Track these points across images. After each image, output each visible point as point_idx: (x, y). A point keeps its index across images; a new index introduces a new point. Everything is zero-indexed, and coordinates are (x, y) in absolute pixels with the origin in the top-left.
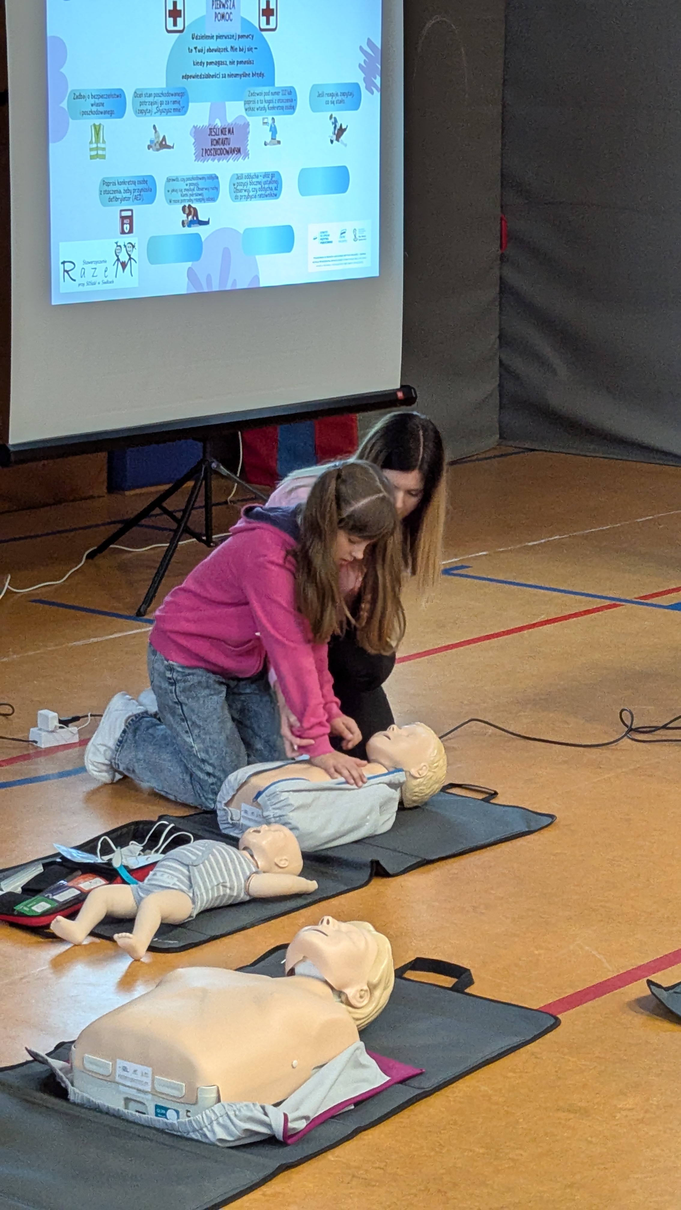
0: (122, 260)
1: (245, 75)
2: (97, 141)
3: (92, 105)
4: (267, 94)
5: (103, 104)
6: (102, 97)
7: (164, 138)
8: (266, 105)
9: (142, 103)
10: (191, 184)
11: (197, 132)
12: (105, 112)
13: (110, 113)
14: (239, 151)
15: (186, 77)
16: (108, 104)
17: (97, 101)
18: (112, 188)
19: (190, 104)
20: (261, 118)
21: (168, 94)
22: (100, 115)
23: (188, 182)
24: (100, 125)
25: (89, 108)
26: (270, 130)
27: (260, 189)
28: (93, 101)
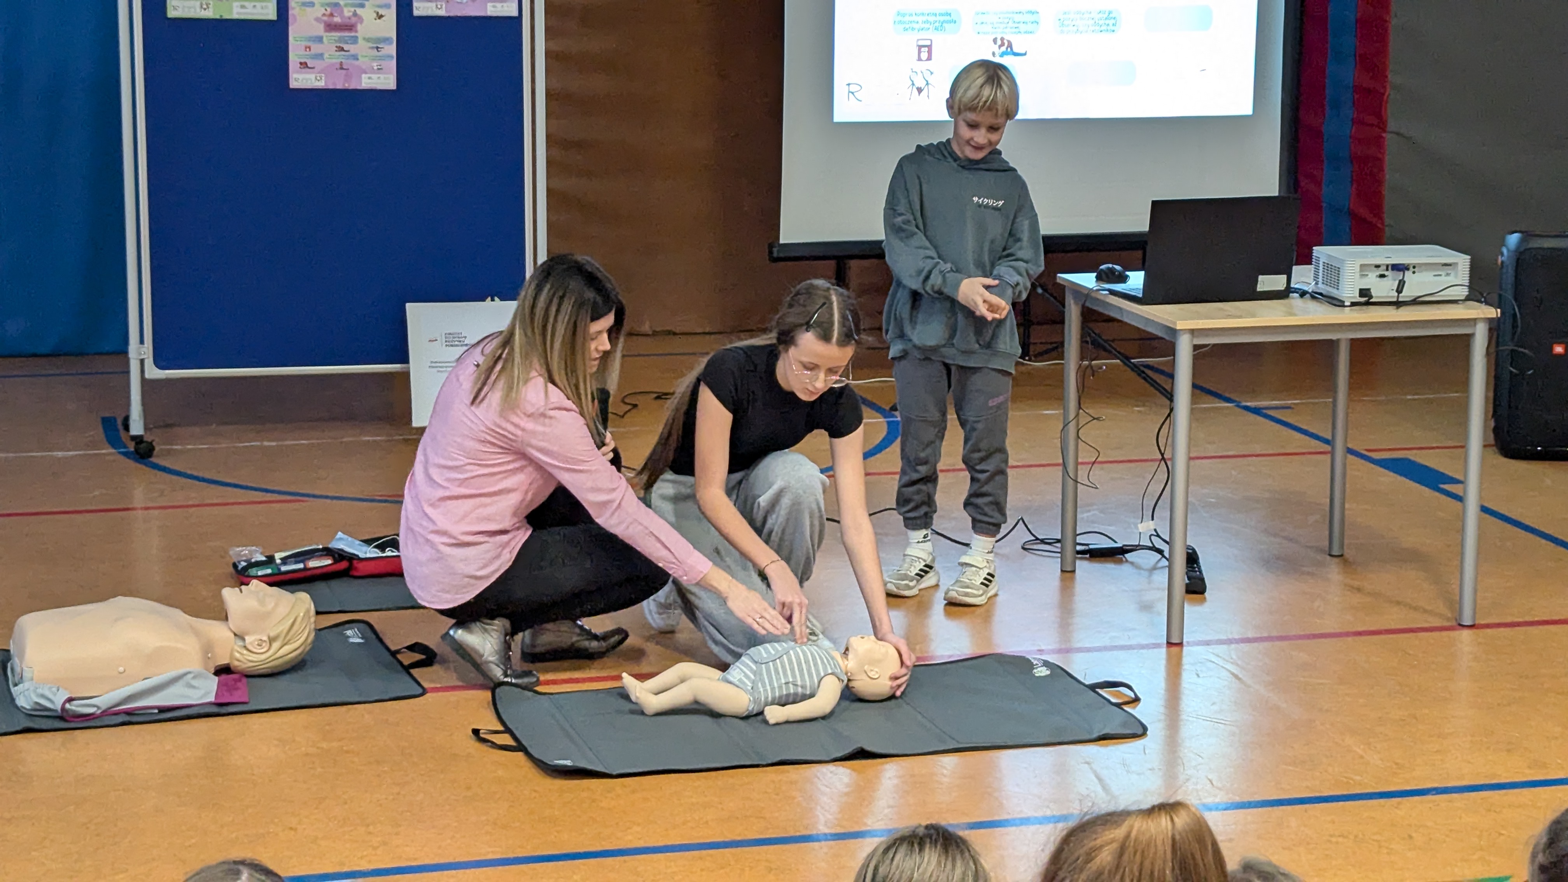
0: (917, 85)
10: (1004, 18)
18: (907, 18)
23: (1002, 16)
27: (1093, 25)
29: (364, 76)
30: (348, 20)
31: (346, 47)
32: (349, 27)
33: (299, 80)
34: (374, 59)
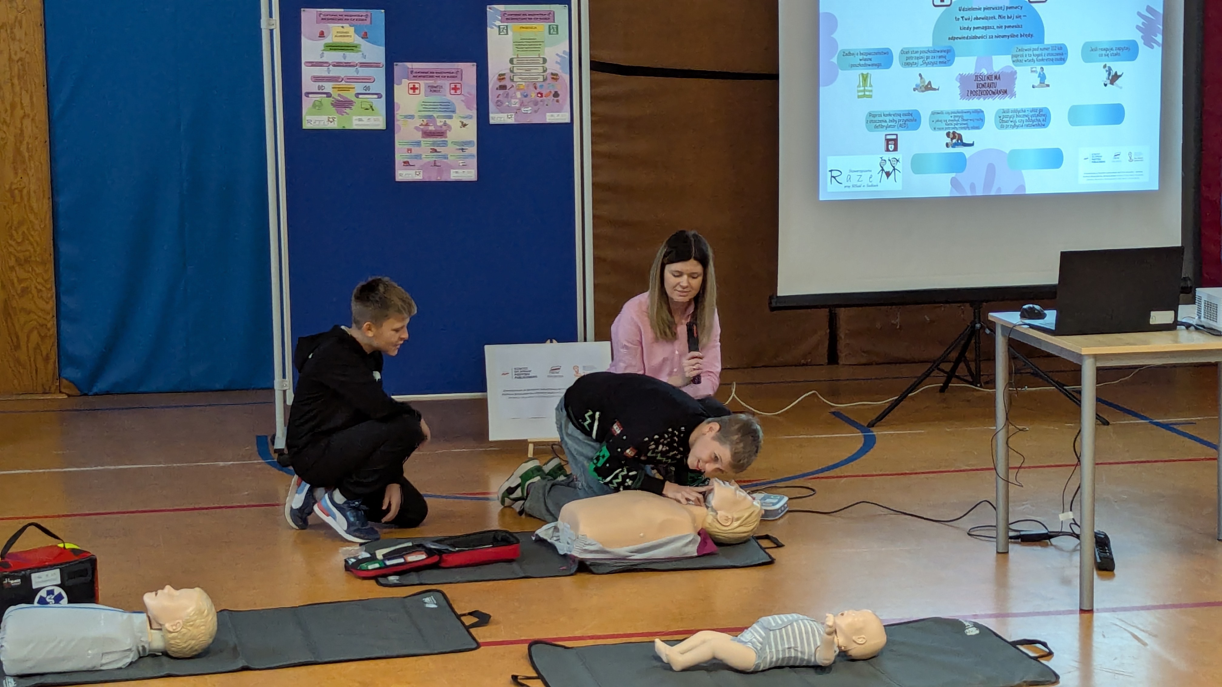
0: (886, 169)
1: (1013, 36)
2: (865, 85)
3: (861, 60)
4: (1034, 50)
5: (871, 60)
6: (870, 54)
7: (930, 83)
8: (1035, 58)
9: (908, 58)
10: (955, 116)
11: (963, 79)
12: (873, 65)
13: (878, 66)
14: (1006, 92)
15: (953, 38)
16: (875, 60)
17: (865, 57)
18: (877, 118)
19: (956, 58)
20: (1029, 68)
21: (934, 51)
22: (868, 67)
23: (953, 115)
24: (868, 73)
25: (858, 62)
26: (1039, 76)
27: (1027, 121)
28: (861, 57)
29: (452, 171)
30: (439, 129)
31: (438, 149)
32: (440, 134)
33: (403, 175)
34: (460, 157)
